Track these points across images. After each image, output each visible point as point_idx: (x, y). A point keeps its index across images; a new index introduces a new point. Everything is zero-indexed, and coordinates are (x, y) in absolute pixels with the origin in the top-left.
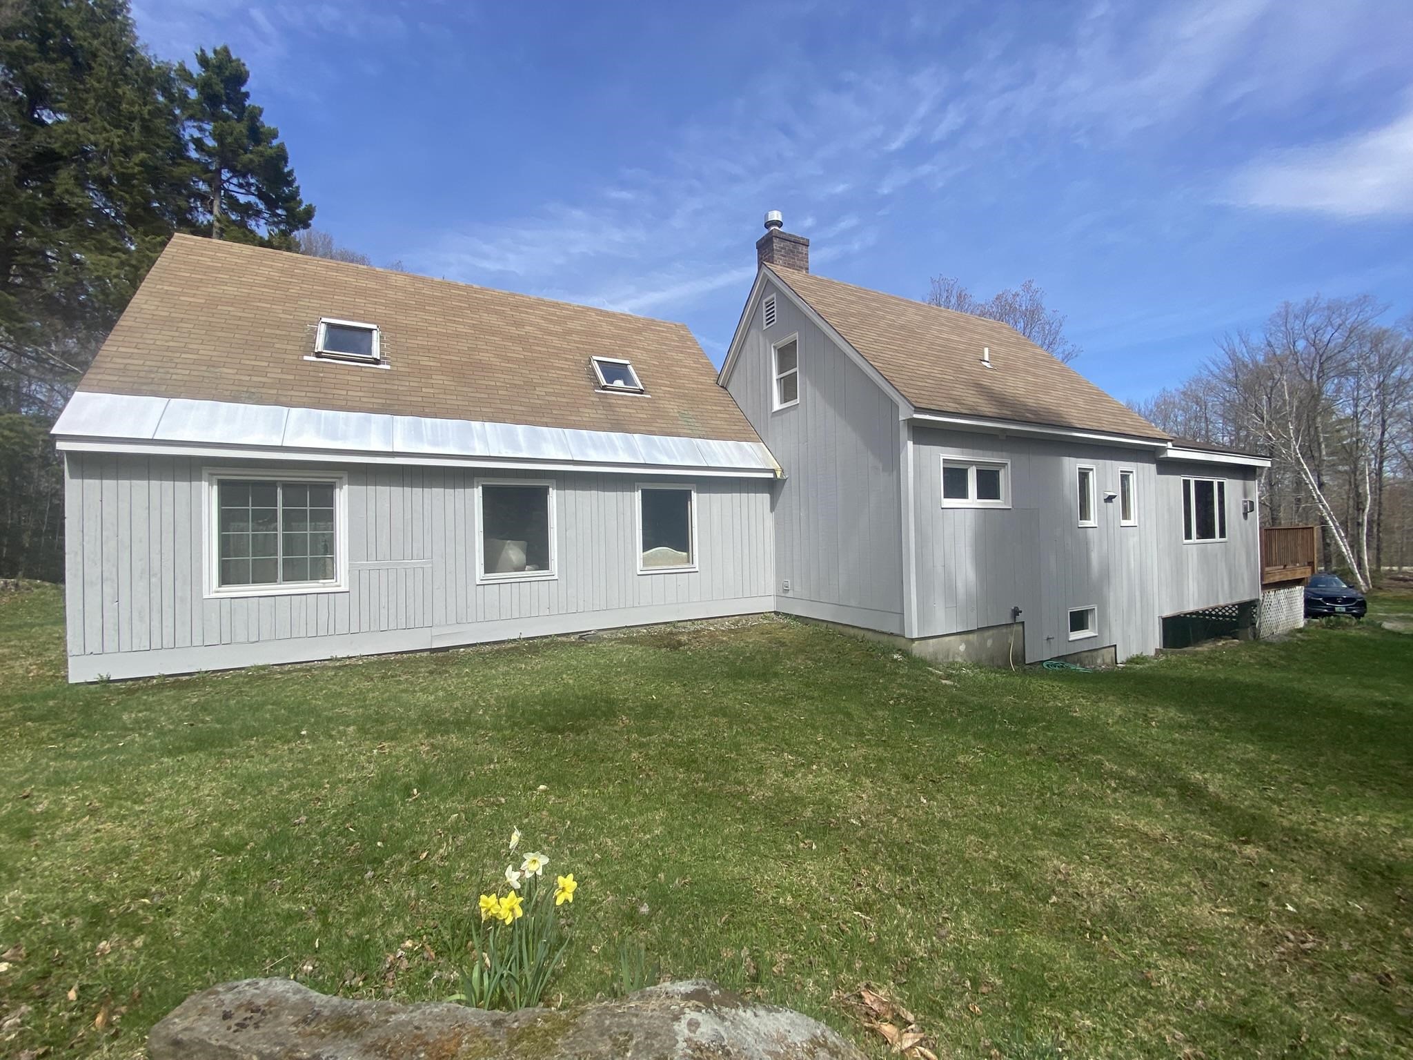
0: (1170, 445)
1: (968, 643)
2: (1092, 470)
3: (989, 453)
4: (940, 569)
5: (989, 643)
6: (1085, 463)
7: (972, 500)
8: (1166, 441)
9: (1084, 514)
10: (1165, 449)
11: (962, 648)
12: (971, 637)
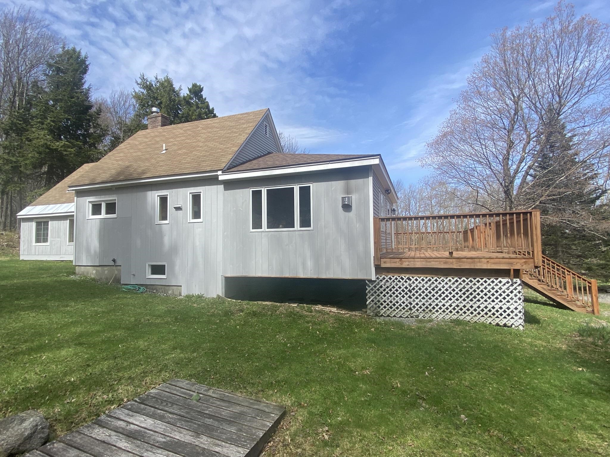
0: (220, 173)
1: (96, 270)
2: (167, 195)
3: (107, 196)
4: (85, 242)
5: (106, 272)
6: (163, 193)
7: (103, 215)
8: (217, 171)
9: (164, 216)
10: (218, 176)
11: (94, 272)
12: (98, 268)
